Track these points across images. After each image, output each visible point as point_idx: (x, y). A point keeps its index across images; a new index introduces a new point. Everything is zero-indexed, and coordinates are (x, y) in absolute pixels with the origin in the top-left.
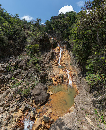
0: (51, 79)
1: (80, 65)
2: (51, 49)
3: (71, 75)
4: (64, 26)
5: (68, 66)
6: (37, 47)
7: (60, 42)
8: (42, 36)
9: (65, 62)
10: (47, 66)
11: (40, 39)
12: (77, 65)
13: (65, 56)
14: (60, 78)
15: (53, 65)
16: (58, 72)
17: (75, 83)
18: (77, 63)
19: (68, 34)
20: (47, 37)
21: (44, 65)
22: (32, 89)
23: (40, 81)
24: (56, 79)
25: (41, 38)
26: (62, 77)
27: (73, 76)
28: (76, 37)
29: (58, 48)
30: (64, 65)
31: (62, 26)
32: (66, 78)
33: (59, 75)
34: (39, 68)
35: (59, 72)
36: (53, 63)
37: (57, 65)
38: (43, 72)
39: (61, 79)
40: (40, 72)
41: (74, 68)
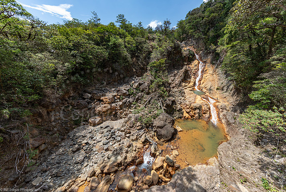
0: (180, 110)
2: (184, 65)
3: (217, 107)
4: (209, 22)
5: (211, 91)
7: (201, 52)
9: (206, 85)
10: (177, 90)
11: (168, 52)
13: (208, 74)
14: (195, 109)
15: (185, 89)
16: (193, 101)
17: (223, 121)
20: (179, 46)
21: (171, 89)
22: (154, 118)
23: (164, 110)
24: (188, 110)
26: (200, 108)
27: (221, 110)
29: (196, 62)
30: (204, 90)
32: (207, 111)
33: (195, 105)
34: (165, 92)
35: (195, 100)
36: (186, 86)
37: (193, 90)
38: (170, 98)
39: (197, 111)
40: (166, 98)
41: (225, 96)
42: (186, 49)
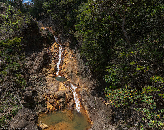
0: (43, 101)
1: (94, 76)
2: (43, 47)
3: (78, 93)
4: (66, 6)
5: (73, 77)
6: (19, 43)
7: (60, 35)
8: (27, 24)
9: (67, 70)
10: (36, 77)
11: (23, 29)
12: (89, 75)
13: (68, 59)
14: (59, 98)
15: (47, 75)
16: (56, 89)
17: (86, 107)
18: (89, 72)
19: (74, 21)
20: (36, 25)
21: (30, 76)
22: (9, 119)
23: (23, 104)
24: (52, 101)
25: (26, 26)
26: (63, 96)
27: (83, 96)
28: (87, 27)
29: (55, 45)
30: (66, 76)
31: (63, 8)
32: (71, 99)
33: (59, 93)
34: (22, 81)
35: (58, 88)
36: (47, 72)
37: (55, 76)
38: (30, 87)
39: (61, 100)
40: (24, 88)
41: (85, 81)
42: (44, 29)
